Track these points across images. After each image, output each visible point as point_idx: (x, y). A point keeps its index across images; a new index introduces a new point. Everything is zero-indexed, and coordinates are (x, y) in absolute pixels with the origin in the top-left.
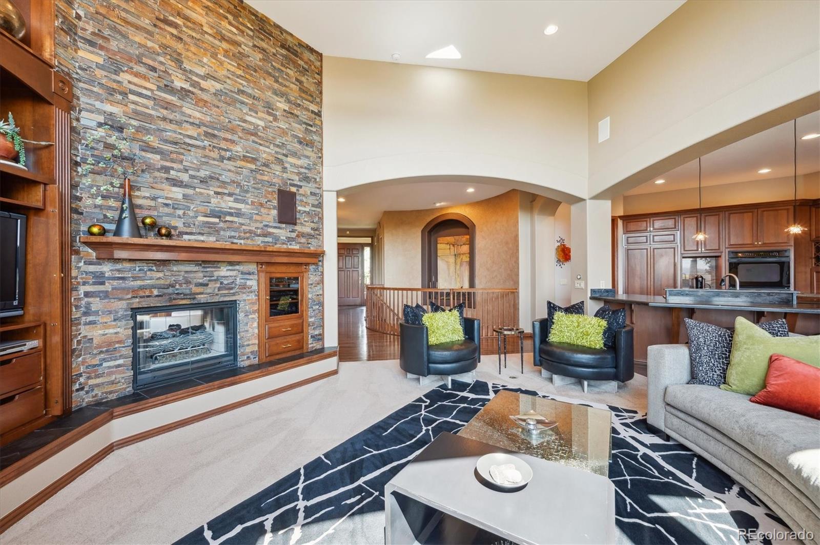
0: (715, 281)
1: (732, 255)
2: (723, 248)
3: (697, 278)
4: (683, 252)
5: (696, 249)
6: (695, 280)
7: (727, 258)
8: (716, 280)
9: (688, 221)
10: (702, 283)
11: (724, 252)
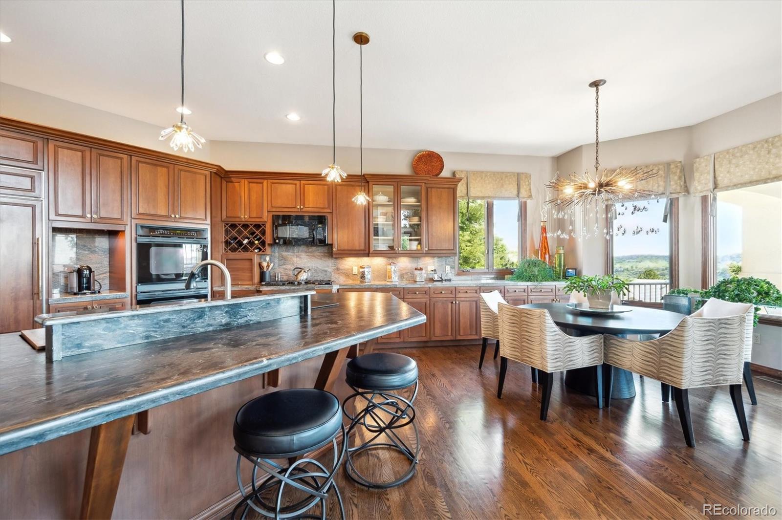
0: (108, 274)
1: (140, 232)
2: (127, 219)
3: (79, 272)
4: (52, 217)
5: (80, 214)
6: (75, 275)
7: (134, 236)
8: (110, 272)
9: (64, 154)
10: (89, 280)
11: (129, 224)
